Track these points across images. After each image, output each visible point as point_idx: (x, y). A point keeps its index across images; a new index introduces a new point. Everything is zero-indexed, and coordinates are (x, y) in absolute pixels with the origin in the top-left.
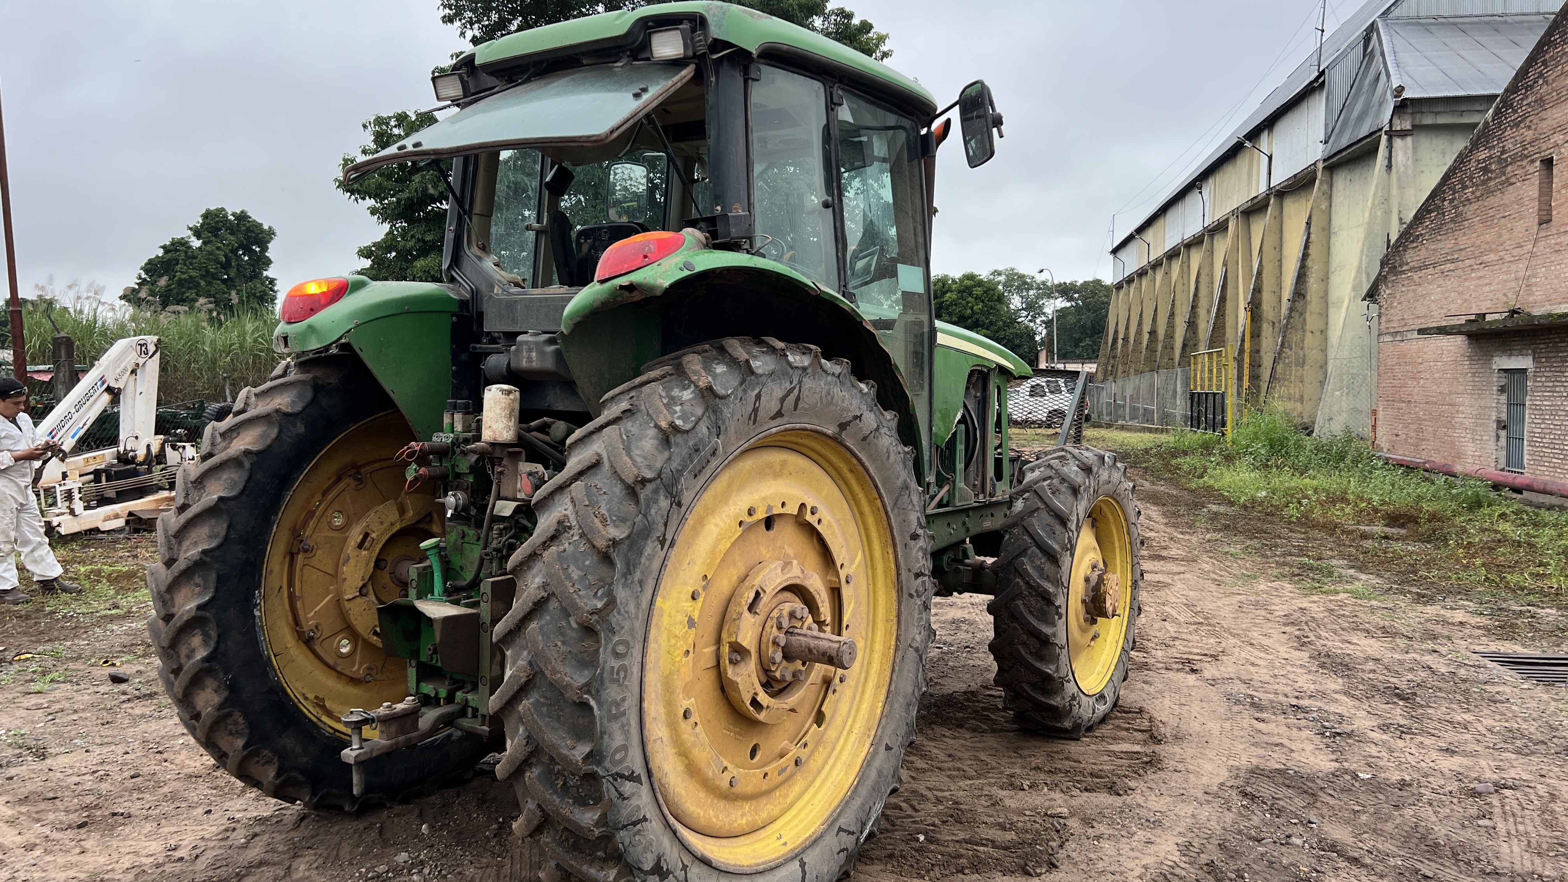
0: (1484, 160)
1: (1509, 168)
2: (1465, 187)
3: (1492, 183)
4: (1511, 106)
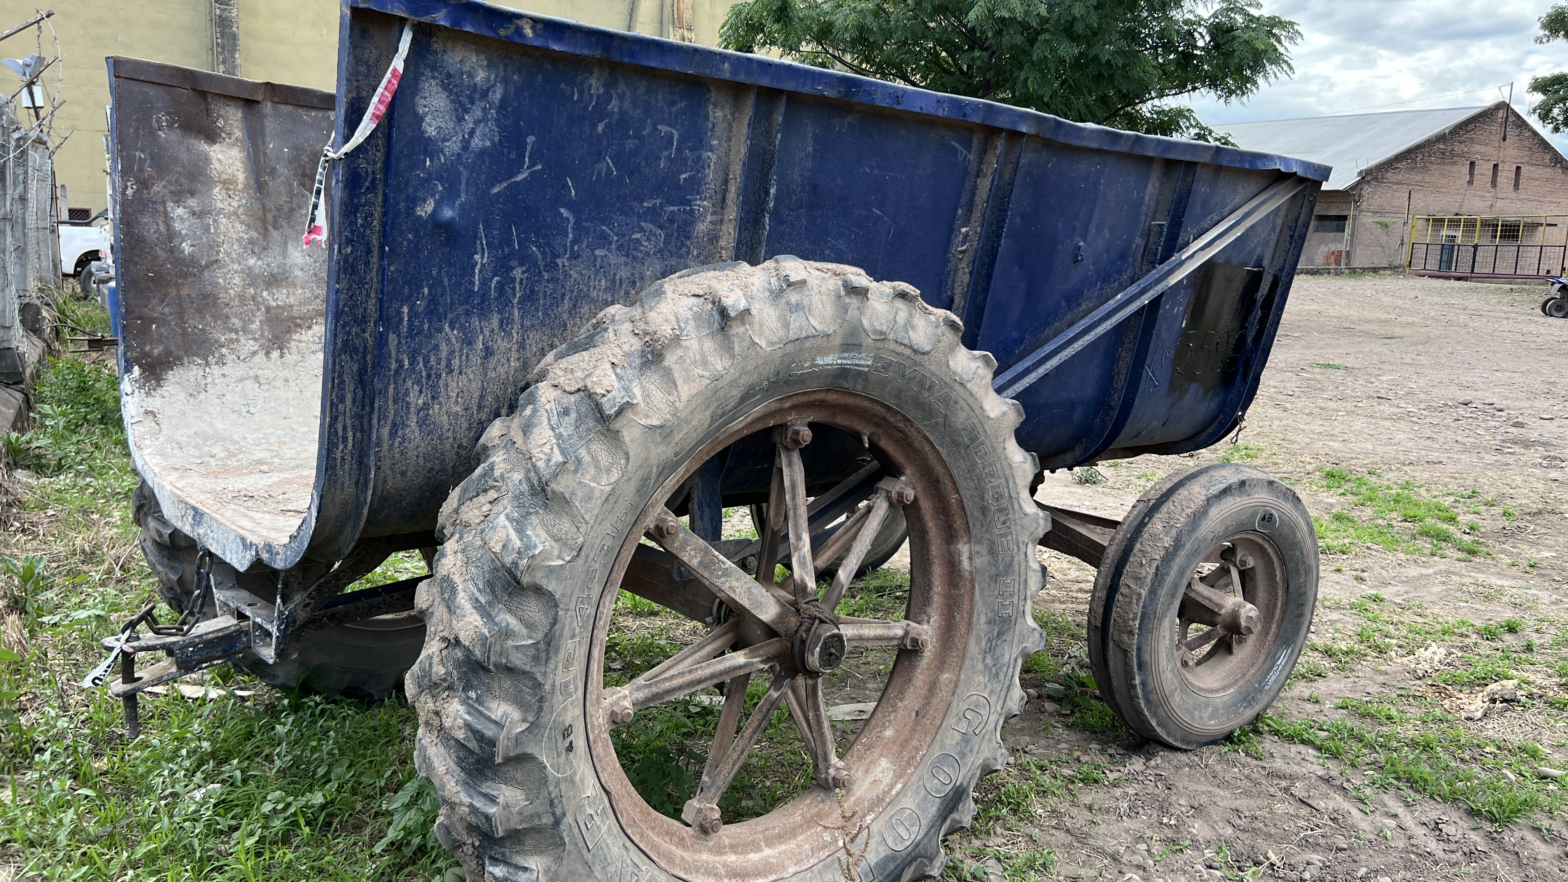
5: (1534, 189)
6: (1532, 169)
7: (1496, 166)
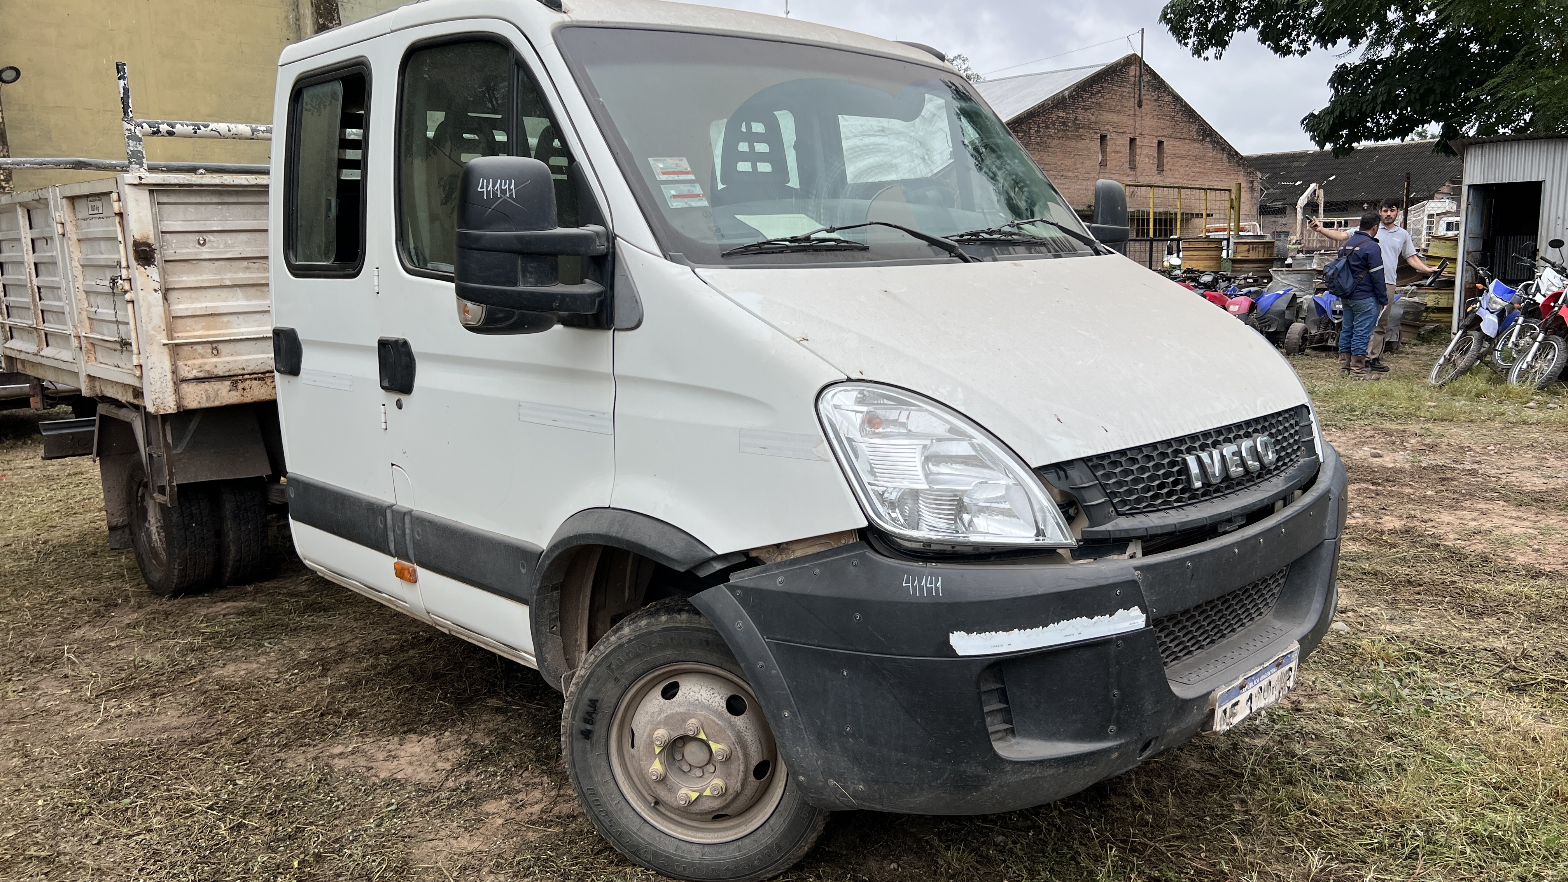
0: (1063, 118)
1: (1081, 130)
2: (1047, 127)
3: (1070, 134)
4: (1082, 97)
5: (1182, 170)
6: (1177, 144)
7: (1132, 140)
